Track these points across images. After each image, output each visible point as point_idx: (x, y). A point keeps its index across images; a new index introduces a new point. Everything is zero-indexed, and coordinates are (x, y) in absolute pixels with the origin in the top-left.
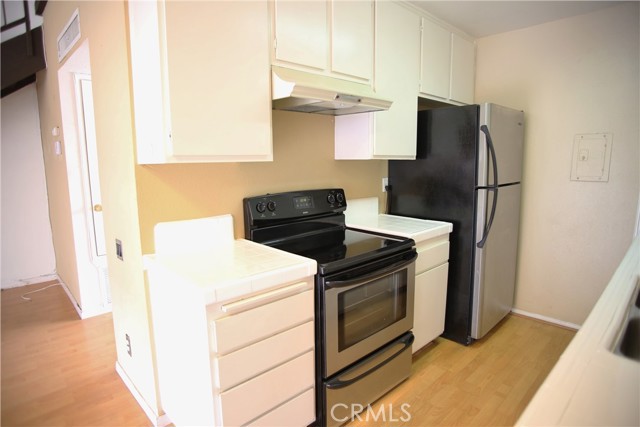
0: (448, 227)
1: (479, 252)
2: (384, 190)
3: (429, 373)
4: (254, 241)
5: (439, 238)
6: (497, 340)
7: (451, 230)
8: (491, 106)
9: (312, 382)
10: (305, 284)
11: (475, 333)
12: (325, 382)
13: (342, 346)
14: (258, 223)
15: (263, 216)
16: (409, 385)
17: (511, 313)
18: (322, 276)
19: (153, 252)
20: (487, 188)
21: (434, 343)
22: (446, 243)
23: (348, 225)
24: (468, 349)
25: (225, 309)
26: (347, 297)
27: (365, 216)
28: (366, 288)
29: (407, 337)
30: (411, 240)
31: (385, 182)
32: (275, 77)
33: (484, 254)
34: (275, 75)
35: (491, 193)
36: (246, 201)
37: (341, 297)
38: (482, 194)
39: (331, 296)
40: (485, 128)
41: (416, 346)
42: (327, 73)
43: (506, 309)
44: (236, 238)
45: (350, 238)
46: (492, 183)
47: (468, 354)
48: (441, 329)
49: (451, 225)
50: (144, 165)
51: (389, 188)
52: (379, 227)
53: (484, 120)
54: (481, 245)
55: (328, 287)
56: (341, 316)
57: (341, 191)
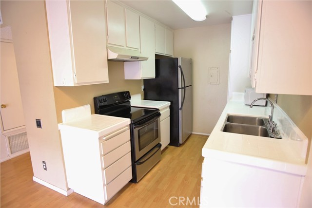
0: (169, 103)
1: (180, 112)
2: (142, 90)
3: (167, 158)
4: (100, 114)
5: (166, 108)
6: (188, 143)
7: (170, 105)
8: (182, 58)
9: (130, 163)
10: (127, 127)
11: (181, 142)
12: (135, 163)
13: (140, 149)
14: (101, 107)
15: (102, 104)
16: (161, 163)
17: (191, 134)
18: (132, 124)
19: (62, 122)
20: (182, 88)
21: (166, 148)
22: (168, 109)
23: (131, 105)
24: (179, 148)
25: (104, 138)
26: (140, 131)
27: (137, 101)
28: (146, 127)
29: (159, 145)
30: (158, 109)
31: (143, 87)
32: (109, 50)
33: (182, 112)
34: (108, 49)
35: (183, 90)
36: (95, 99)
37: (139, 131)
38: (180, 90)
39: (136, 131)
40: (180, 67)
41: (162, 148)
42: (125, 47)
43: (190, 133)
44: (92, 114)
45: (133, 110)
46: (183, 86)
47: (179, 149)
48: (168, 142)
49: (170, 102)
50: (56, 87)
51: (144, 89)
52: (142, 105)
53: (180, 64)
54: (181, 109)
55: (135, 128)
56: (139, 137)
57: (128, 92)
